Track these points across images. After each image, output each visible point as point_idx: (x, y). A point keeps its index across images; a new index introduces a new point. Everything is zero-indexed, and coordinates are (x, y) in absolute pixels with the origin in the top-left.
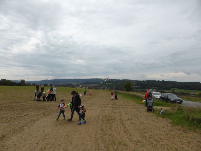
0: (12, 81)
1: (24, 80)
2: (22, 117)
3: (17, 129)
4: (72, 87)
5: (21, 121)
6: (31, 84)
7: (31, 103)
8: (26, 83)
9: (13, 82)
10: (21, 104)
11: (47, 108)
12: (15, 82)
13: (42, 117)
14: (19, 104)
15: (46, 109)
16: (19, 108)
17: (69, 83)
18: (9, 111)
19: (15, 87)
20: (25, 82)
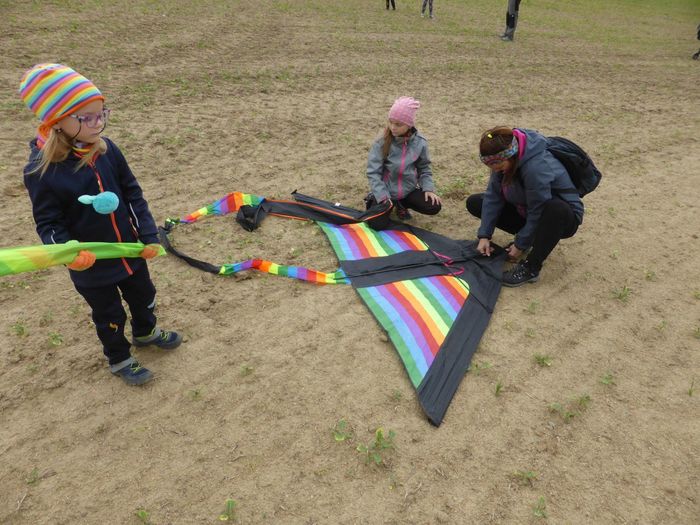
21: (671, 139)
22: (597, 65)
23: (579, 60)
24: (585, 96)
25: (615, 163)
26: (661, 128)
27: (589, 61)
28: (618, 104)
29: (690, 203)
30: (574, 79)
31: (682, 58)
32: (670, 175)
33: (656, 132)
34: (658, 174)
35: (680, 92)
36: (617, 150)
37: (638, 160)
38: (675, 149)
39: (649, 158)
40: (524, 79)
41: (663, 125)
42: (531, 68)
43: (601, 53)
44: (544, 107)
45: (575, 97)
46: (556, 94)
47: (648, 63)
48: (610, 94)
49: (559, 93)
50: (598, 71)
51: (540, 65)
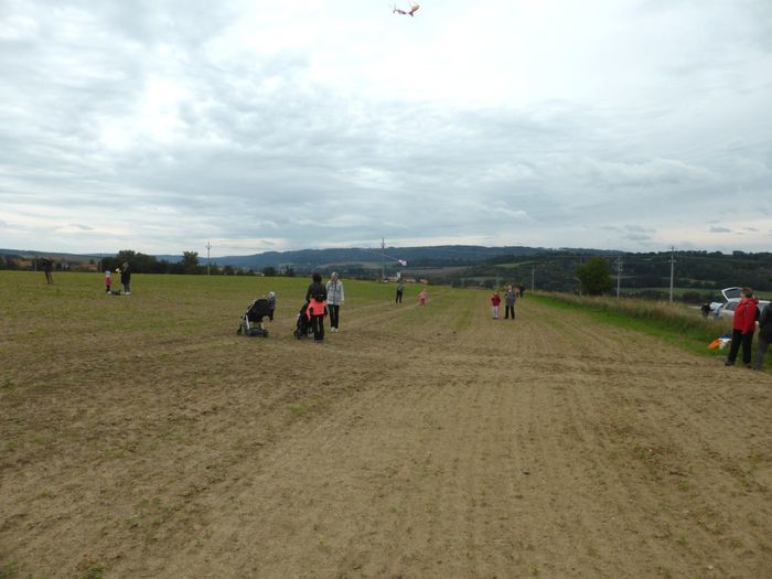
0: (154, 257)
1: (196, 254)
4: (365, 279)
6: (221, 269)
8: (201, 264)
9: (159, 260)
11: (298, 372)
12: (163, 261)
13: (289, 424)
14: (180, 349)
15: (294, 377)
16: (179, 372)
17: (354, 263)
18: (138, 382)
19: (166, 277)
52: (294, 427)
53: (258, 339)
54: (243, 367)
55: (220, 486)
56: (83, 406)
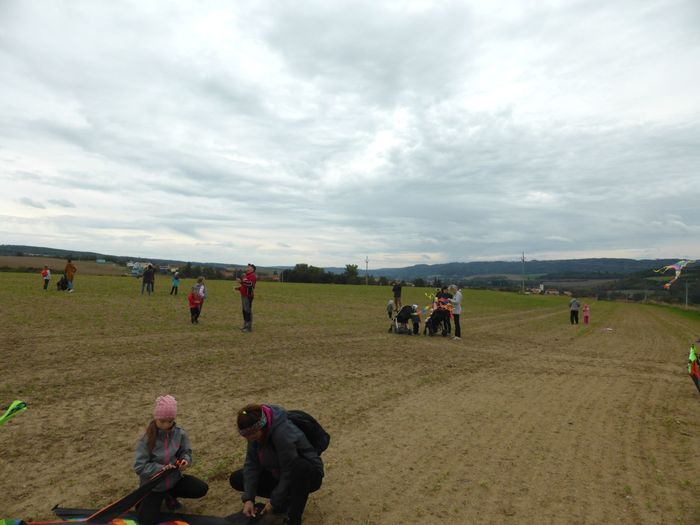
0: (322, 269)
1: (356, 267)
2: (361, 379)
3: (350, 416)
4: (509, 290)
5: (359, 392)
6: (377, 280)
7: (380, 337)
8: (360, 275)
9: (326, 272)
10: (354, 339)
11: (431, 359)
12: (330, 273)
13: (419, 386)
14: (348, 340)
15: (427, 361)
16: (349, 353)
17: (497, 275)
18: (324, 357)
19: (333, 286)
20: (357, 274)
21: (384, 397)
22: (321, 345)
23: (307, 341)
24: (315, 371)
25: (347, 422)
26: (375, 389)
27: (315, 342)
28: (343, 375)
29: (405, 443)
30: (305, 358)
31: (381, 332)
32: (387, 424)
33: (373, 392)
34: (380, 425)
35: (384, 359)
36: (347, 411)
37: (364, 416)
38: (388, 403)
39: (371, 413)
40: (266, 363)
41: (377, 386)
42: (270, 353)
43: (323, 335)
44: (285, 385)
45: (308, 373)
46: (294, 372)
47: (358, 339)
48: (335, 367)
49: (296, 371)
50: (323, 349)
51: (276, 350)
52: (422, 388)
53: (404, 336)
54: (392, 353)
55: (376, 409)
56: (296, 367)
